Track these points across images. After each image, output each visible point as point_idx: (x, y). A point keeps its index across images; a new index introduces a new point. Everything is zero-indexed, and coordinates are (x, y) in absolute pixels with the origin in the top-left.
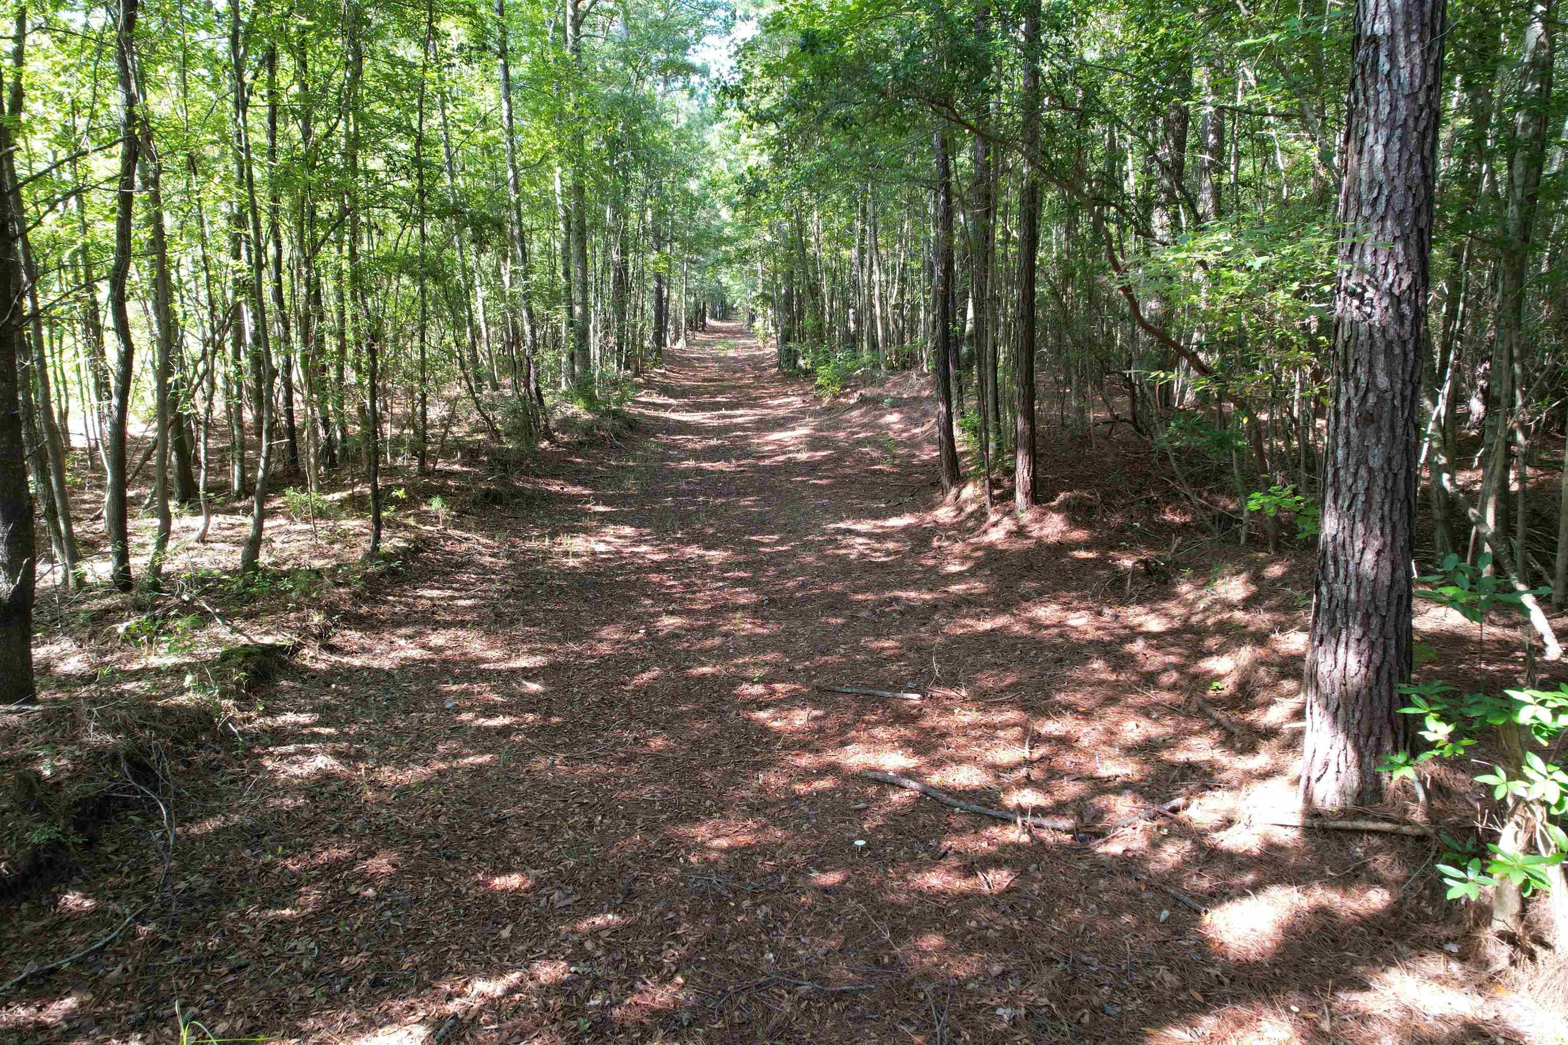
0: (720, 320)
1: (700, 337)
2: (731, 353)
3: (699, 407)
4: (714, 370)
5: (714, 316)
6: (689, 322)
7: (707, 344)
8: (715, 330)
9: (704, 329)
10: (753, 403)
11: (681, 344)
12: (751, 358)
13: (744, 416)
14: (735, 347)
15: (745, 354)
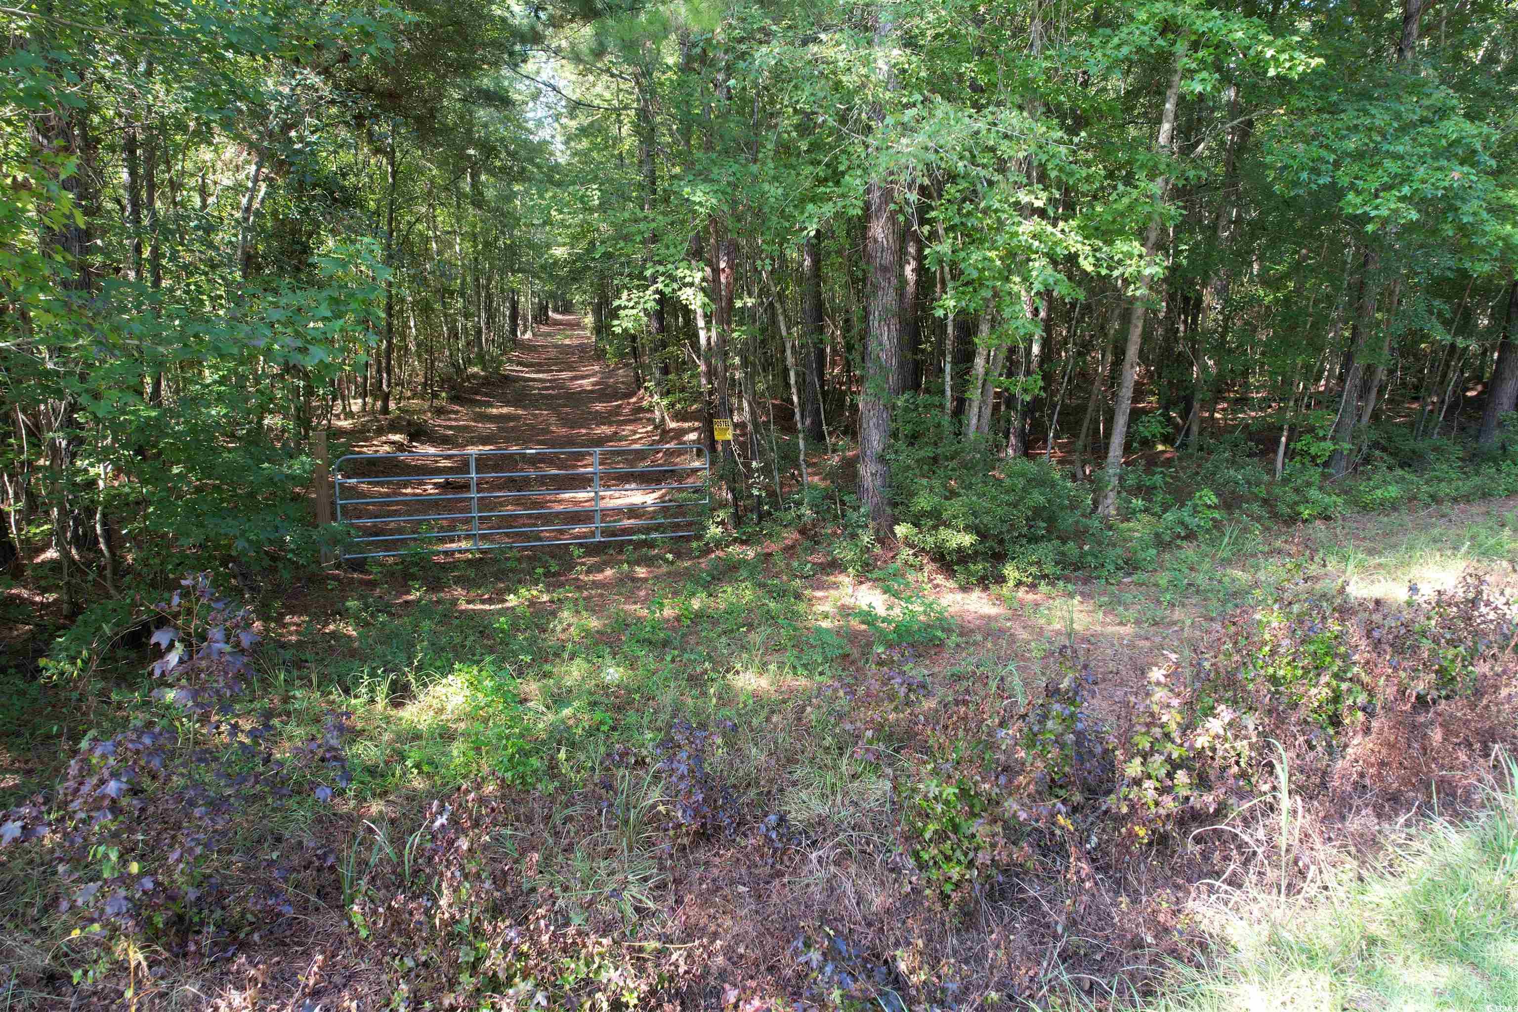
0: (562, 313)
1: (544, 329)
2: (567, 342)
3: (543, 372)
4: (553, 353)
5: (556, 310)
6: (534, 318)
7: (549, 334)
8: (556, 323)
9: (547, 321)
10: (571, 368)
11: (528, 335)
12: (581, 345)
13: (565, 375)
14: (571, 337)
15: (576, 342)
